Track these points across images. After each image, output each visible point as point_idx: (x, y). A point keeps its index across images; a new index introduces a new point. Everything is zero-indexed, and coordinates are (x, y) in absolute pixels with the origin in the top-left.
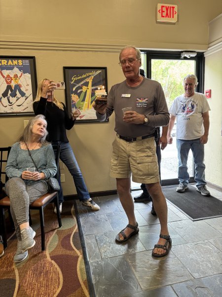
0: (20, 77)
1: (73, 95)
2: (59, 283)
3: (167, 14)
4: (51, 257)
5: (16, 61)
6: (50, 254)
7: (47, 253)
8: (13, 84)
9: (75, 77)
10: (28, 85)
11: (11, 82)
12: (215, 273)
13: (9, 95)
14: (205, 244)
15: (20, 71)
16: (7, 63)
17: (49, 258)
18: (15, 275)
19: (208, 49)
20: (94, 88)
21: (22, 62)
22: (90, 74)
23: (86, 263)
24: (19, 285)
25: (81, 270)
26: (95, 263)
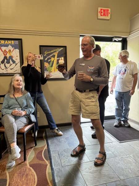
0: (13, 51)
1: (45, 63)
2: (35, 182)
3: (104, 14)
4: (30, 165)
5: (10, 41)
6: (29, 163)
7: (27, 162)
8: (8, 56)
9: (47, 52)
10: (17, 56)
11: (6, 54)
12: (134, 176)
13: (5, 62)
14: (127, 158)
15: (13, 47)
16: (5, 43)
17: (28, 166)
18: (6, 177)
19: (129, 36)
20: (58, 59)
21: (14, 42)
22: (56, 50)
23: (52, 169)
24: (9, 183)
25: (49, 173)
26: (58, 169)
